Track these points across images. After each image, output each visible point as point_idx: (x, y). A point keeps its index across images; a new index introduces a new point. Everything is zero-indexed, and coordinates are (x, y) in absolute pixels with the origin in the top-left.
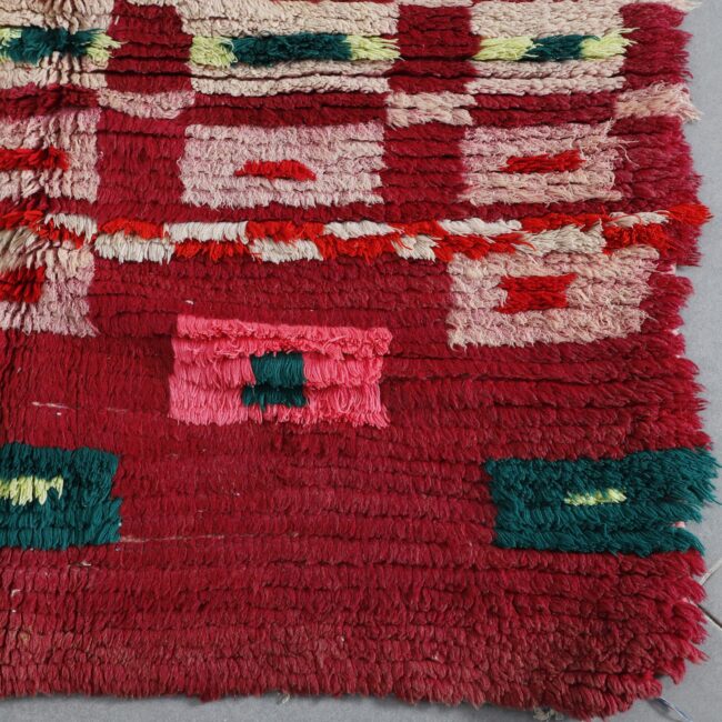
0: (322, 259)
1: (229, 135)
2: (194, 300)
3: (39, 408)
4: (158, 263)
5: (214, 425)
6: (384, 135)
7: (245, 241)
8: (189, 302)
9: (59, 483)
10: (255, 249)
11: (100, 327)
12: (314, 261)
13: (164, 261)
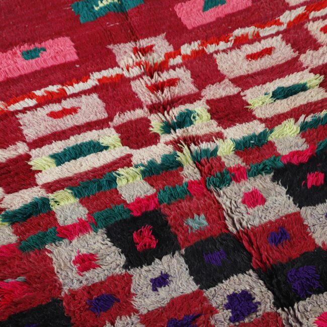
0: (33, 92)
1: (89, 118)
2: (76, 67)
3: (116, 23)
4: (95, 72)
5: (53, 39)
6: (25, 138)
7: (64, 87)
8: (78, 66)
9: (96, 9)
10: (60, 86)
11: (106, 48)
12: (35, 90)
13: (92, 73)
